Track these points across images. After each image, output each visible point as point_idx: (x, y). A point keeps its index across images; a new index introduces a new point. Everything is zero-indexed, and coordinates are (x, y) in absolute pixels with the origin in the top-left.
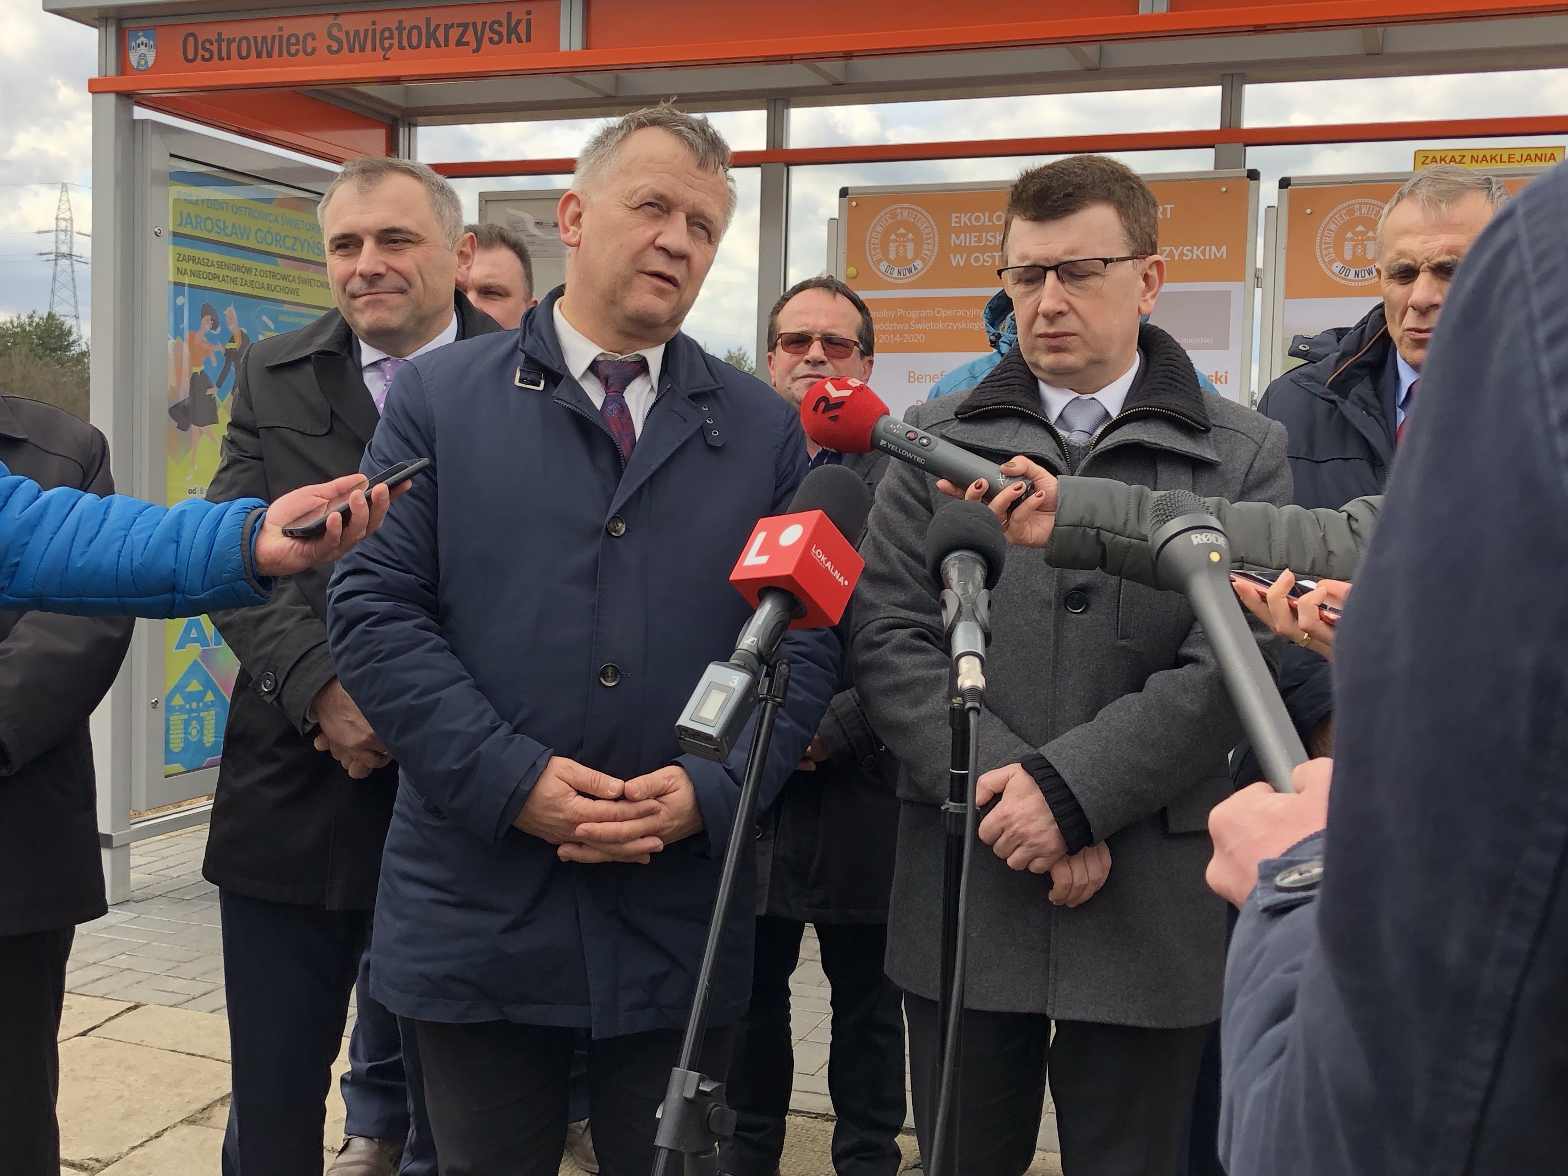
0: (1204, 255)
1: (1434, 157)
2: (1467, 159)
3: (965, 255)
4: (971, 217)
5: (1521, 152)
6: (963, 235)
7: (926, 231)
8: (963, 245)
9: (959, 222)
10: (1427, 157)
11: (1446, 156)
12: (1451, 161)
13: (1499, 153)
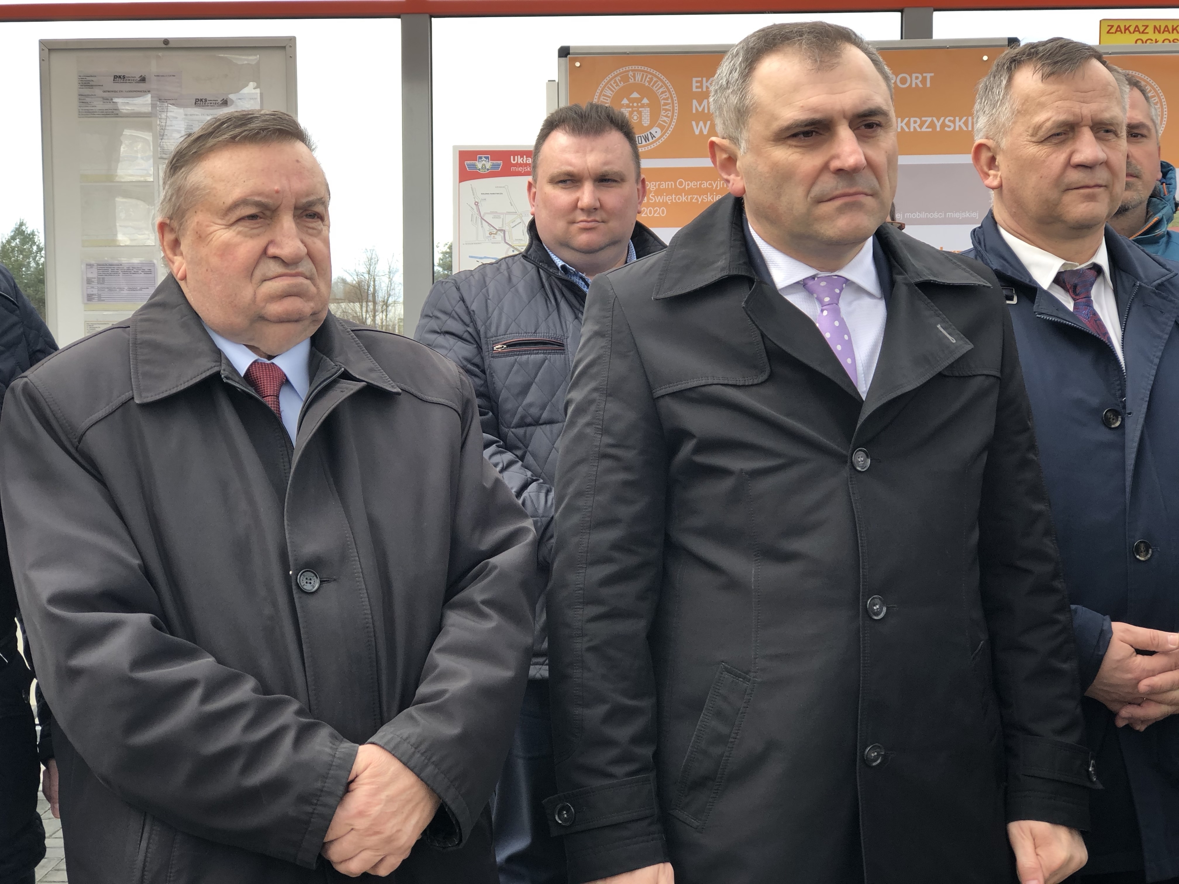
0: (967, 127)
1: (1119, 26)
2: (1150, 30)
6: (705, 102)
7: (663, 96)
9: (701, 87)
10: (1112, 26)
11: (1130, 26)
12: (1135, 31)
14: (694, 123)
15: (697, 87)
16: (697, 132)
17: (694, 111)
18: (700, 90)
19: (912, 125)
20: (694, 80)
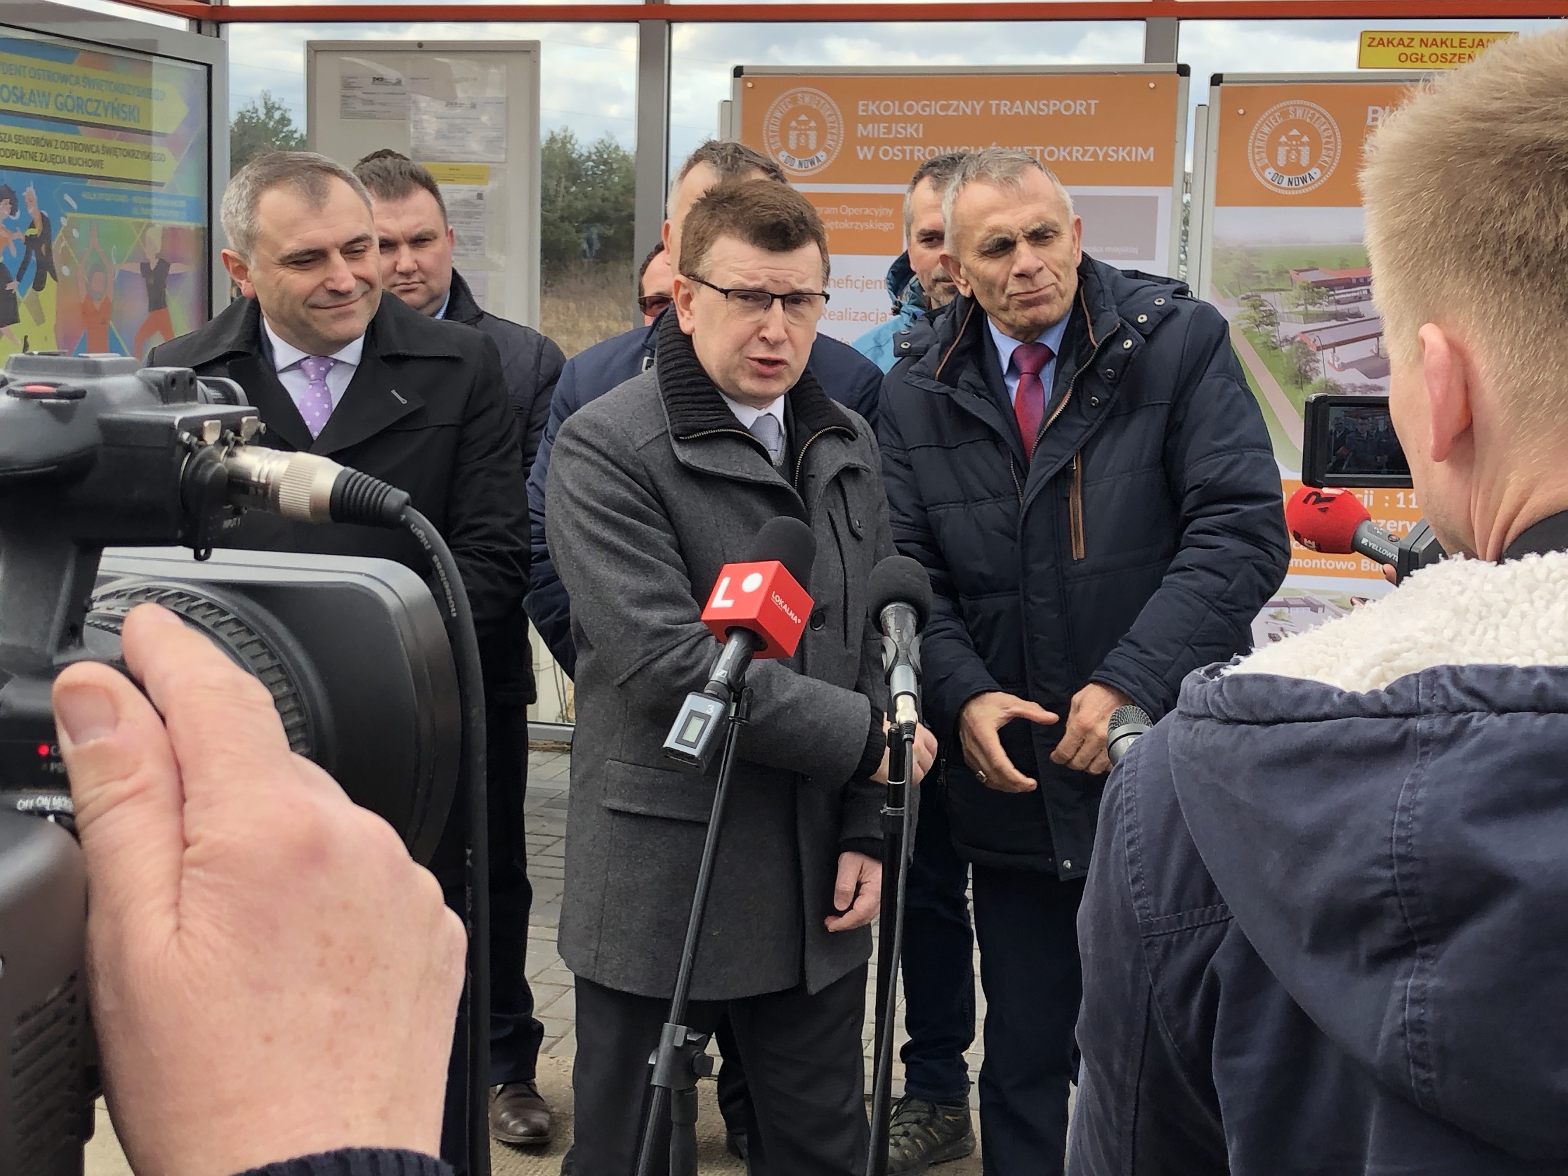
0: (1130, 157)
1: (1381, 39)
2: (1416, 43)
3: (873, 148)
4: (879, 104)
5: (1473, 36)
6: (870, 126)
7: (830, 119)
8: (871, 136)
9: (867, 110)
10: (1374, 39)
11: (1394, 39)
12: (1399, 44)
13: (1450, 36)
14: (858, 148)
15: (863, 111)
16: (861, 157)
17: (859, 135)
18: (864, 114)
19: (1074, 154)
20: (861, 103)
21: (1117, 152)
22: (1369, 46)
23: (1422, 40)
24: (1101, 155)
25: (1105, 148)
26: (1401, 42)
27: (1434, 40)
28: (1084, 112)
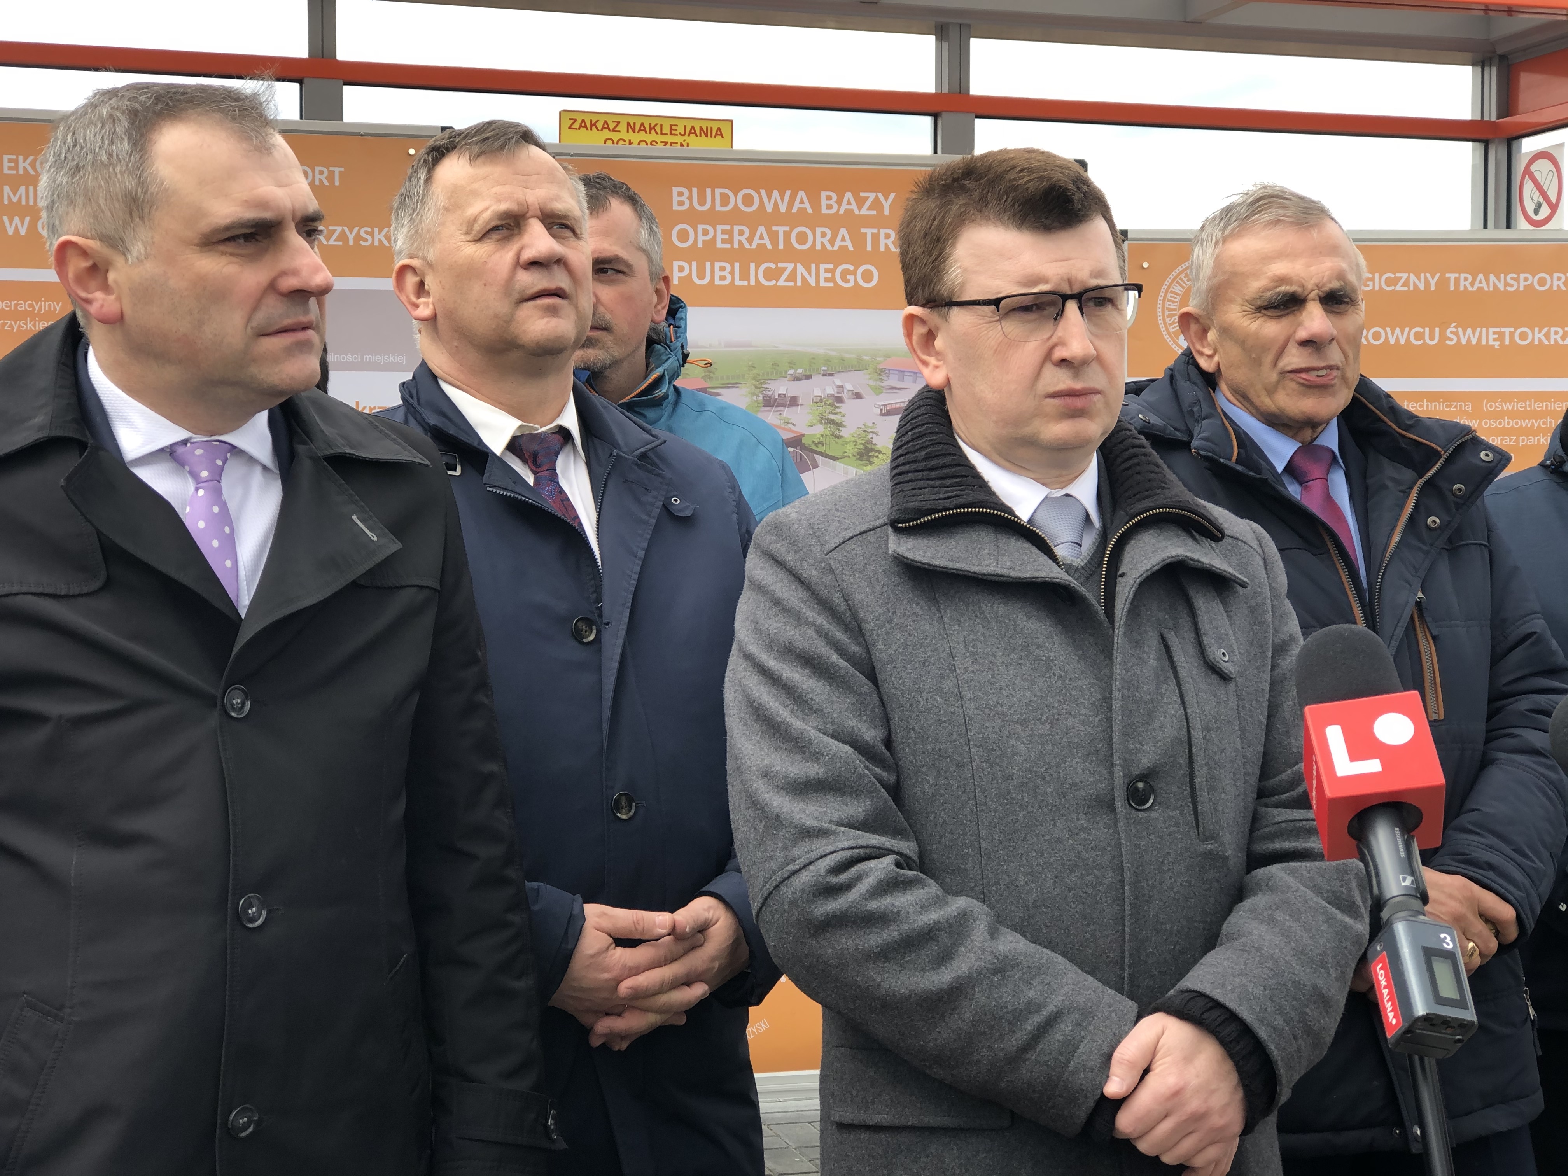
1: (583, 121)
2: (623, 127)
3: (27, 219)
4: (35, 161)
5: (685, 122)
6: (22, 189)
8: (24, 203)
9: (16, 168)
10: (575, 120)
11: (597, 121)
12: (603, 128)
13: (659, 122)
14: (5, 218)
15: (10, 168)
16: (10, 231)
17: (6, 202)
18: (14, 172)
20: (6, 157)
21: (372, 234)
22: (570, 128)
23: (629, 124)
24: (351, 237)
25: (356, 229)
26: (606, 126)
27: (642, 124)
28: (326, 183)
